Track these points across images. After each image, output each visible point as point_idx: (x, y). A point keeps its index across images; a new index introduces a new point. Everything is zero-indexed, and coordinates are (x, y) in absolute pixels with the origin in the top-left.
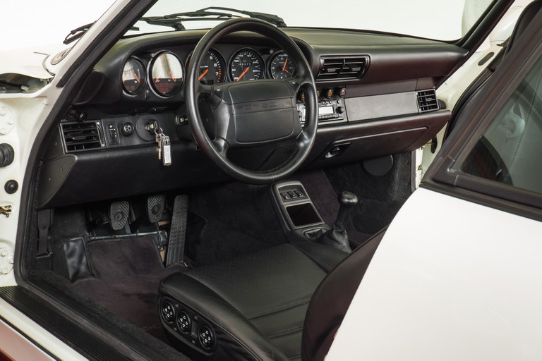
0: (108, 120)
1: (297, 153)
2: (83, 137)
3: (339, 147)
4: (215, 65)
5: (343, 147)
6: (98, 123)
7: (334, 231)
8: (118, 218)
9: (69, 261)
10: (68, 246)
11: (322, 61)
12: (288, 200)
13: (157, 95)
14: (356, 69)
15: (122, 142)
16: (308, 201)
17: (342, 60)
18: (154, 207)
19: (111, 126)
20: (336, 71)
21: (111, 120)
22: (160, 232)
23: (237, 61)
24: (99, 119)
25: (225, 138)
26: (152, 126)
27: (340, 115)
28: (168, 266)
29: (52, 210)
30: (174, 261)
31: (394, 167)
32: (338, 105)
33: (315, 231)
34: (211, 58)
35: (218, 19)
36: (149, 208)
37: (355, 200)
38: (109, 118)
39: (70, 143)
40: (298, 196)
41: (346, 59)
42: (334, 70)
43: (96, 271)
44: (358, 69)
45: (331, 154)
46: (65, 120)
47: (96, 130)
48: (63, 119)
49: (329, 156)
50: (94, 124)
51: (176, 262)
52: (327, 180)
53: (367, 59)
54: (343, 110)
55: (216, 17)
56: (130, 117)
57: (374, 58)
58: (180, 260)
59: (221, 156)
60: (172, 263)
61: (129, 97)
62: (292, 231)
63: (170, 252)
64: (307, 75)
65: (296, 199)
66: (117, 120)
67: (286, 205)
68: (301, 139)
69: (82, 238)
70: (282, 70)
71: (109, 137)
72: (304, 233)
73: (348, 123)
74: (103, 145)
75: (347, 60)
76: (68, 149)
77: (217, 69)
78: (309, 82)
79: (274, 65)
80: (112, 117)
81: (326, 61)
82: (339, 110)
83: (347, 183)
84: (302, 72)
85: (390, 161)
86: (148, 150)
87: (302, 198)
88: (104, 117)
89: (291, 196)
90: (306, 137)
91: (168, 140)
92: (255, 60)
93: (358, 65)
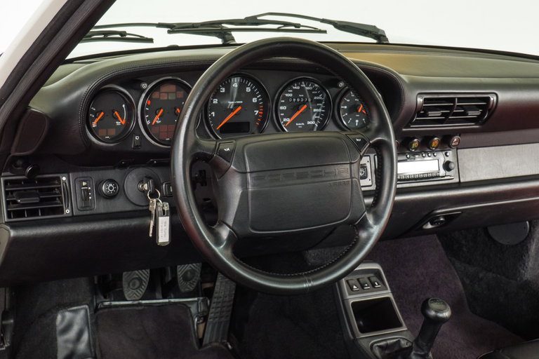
0: (81, 174)
1: (354, 245)
2: (36, 200)
3: (444, 217)
4: (255, 100)
5: (449, 218)
6: (64, 179)
7: (414, 352)
8: (134, 285)
9: (61, 340)
10: (63, 317)
11: (420, 100)
12: (357, 292)
13: (153, 142)
14: (473, 114)
15: (100, 207)
16: (387, 293)
17: (452, 100)
18: (186, 272)
19: (84, 184)
20: (443, 115)
21: (85, 174)
22: (201, 298)
23: (291, 95)
24: (66, 172)
25: (231, 224)
26: (146, 187)
27: (448, 173)
28: (206, 345)
29: (8, 289)
30: (214, 339)
31: (529, 237)
32: (447, 159)
33: (389, 342)
34: (248, 90)
35: (278, 30)
36: (179, 273)
37: (446, 314)
38: (82, 171)
39: (13, 208)
40: (373, 285)
41: (459, 98)
42: (438, 113)
43: (101, 351)
44: (478, 113)
45: (432, 224)
46: (9, 173)
47: (59, 188)
48: (5, 171)
49: (429, 226)
50: (58, 179)
51: (216, 341)
52: (438, 241)
53: (493, 98)
54: (452, 166)
55: (276, 26)
56: (117, 170)
57: (505, 97)
58: (222, 338)
59: (222, 252)
60: (210, 343)
61: (102, 146)
62: (355, 340)
63: (209, 328)
64: (383, 128)
65: (368, 291)
66: (96, 175)
67: (352, 299)
68: (364, 225)
69: (87, 306)
70: (357, 111)
71: (79, 199)
72: (372, 345)
73: (460, 185)
74: (68, 211)
75: (460, 100)
76: (9, 217)
77: (257, 106)
78: (385, 139)
79: (346, 104)
80: (87, 170)
81: (426, 100)
82: (447, 166)
83: (465, 249)
84: (375, 123)
85: (525, 228)
86: (135, 222)
87: (379, 289)
88: (74, 170)
89: (362, 286)
90: (371, 221)
91: (166, 208)
92: (317, 95)
93: (479, 107)
